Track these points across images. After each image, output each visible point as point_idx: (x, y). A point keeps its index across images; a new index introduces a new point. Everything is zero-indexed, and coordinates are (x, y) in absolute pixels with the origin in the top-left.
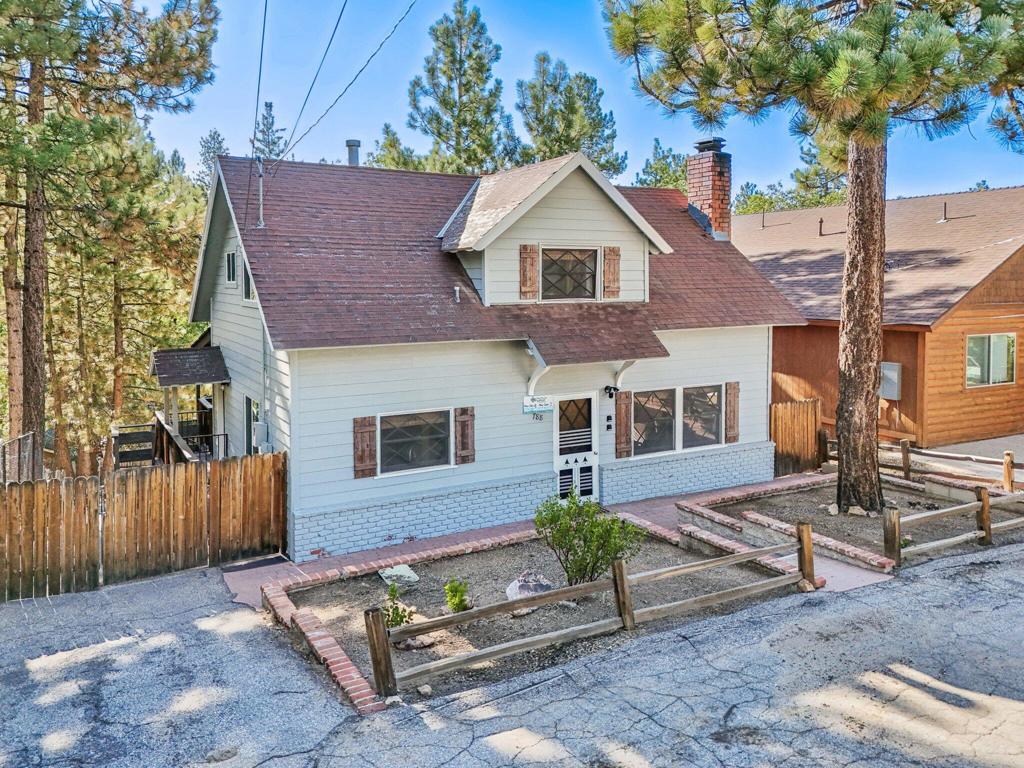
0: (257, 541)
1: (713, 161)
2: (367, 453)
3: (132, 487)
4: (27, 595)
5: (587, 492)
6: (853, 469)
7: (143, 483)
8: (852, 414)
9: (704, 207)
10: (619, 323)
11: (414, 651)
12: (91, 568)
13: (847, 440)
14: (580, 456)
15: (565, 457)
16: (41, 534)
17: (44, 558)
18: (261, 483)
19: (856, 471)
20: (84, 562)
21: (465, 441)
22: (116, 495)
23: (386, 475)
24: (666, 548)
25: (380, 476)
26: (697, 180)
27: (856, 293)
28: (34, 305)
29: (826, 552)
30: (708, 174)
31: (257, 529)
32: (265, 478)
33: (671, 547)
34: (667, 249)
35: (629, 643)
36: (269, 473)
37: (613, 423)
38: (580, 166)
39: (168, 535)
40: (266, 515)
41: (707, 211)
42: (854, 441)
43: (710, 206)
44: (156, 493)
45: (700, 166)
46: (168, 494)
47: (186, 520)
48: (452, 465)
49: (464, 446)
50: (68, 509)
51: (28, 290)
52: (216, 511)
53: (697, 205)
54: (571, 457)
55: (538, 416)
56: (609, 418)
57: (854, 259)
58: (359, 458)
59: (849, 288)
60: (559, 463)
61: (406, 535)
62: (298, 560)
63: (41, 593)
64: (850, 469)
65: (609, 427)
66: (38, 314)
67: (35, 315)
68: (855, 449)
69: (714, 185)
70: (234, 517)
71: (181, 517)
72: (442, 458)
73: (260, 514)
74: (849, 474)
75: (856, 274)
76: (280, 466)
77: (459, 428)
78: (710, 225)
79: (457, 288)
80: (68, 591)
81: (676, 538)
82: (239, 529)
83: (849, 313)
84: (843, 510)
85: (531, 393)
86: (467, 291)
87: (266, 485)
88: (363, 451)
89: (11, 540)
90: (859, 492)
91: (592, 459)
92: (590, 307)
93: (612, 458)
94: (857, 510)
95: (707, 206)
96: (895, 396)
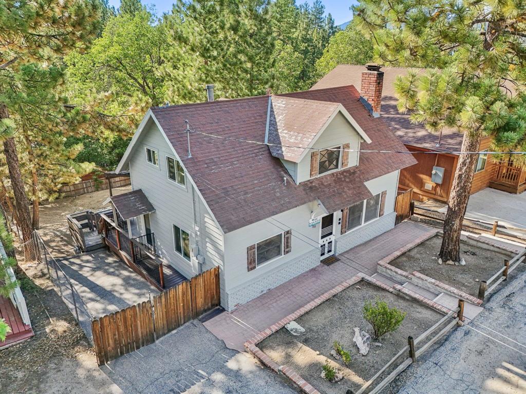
0: (210, 304)
1: (377, 77)
2: (252, 260)
3: (163, 300)
4: (128, 352)
5: (329, 251)
6: (450, 245)
7: (167, 296)
8: (453, 225)
9: (369, 100)
10: (351, 181)
11: (339, 383)
12: (151, 335)
13: (449, 235)
14: (328, 238)
15: (323, 239)
16: (130, 328)
17: (133, 337)
18: (210, 282)
19: (451, 247)
20: (148, 335)
21: (288, 245)
22: (158, 304)
23: (259, 267)
24: (387, 294)
25: (257, 268)
26: (367, 85)
27: (463, 176)
28: (14, 160)
29: (453, 294)
30: (373, 84)
31: (210, 300)
32: (212, 279)
33: (389, 294)
34: (369, 141)
35: (419, 371)
36: (213, 276)
37: (341, 221)
38: (340, 111)
39: (177, 313)
40: (212, 294)
41: (371, 103)
42: (453, 235)
43: (373, 100)
44: (172, 299)
45: (369, 79)
46: (176, 298)
47: (183, 305)
48: (283, 256)
49: (287, 247)
50: (140, 315)
51: (8, 151)
52: (194, 298)
53: (366, 98)
54: (325, 239)
55: (314, 226)
56: (340, 219)
57: (464, 161)
58: (250, 263)
59: (460, 173)
60: (321, 242)
61: (268, 289)
62: (230, 310)
63: (133, 349)
64: (449, 246)
65: (339, 223)
66: (17, 164)
67: (15, 165)
68: (453, 238)
69: (376, 90)
70: (201, 298)
71: (182, 305)
72: (279, 253)
73: (211, 293)
74: (448, 248)
75: (465, 168)
76: (217, 272)
77: (286, 240)
78: (372, 110)
79: (285, 178)
80: (143, 346)
81: (391, 290)
82: (203, 302)
83: (458, 184)
84: (444, 261)
85: (313, 218)
86: (289, 179)
87: (212, 281)
88: (251, 260)
89: (119, 334)
90: (451, 255)
91: (332, 238)
92: (337, 173)
93: (340, 235)
94: (451, 262)
95: (371, 100)
96: (440, 181)
